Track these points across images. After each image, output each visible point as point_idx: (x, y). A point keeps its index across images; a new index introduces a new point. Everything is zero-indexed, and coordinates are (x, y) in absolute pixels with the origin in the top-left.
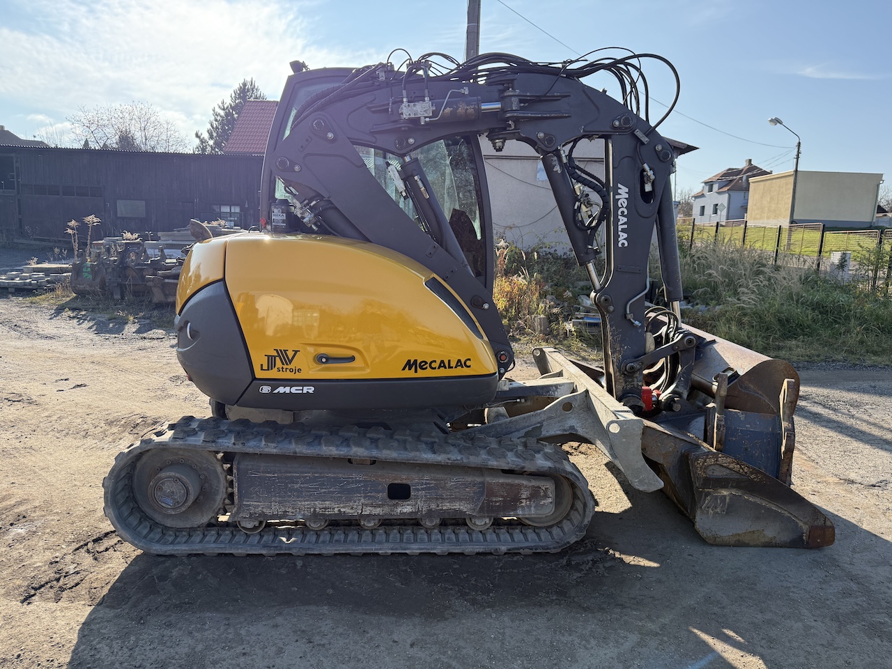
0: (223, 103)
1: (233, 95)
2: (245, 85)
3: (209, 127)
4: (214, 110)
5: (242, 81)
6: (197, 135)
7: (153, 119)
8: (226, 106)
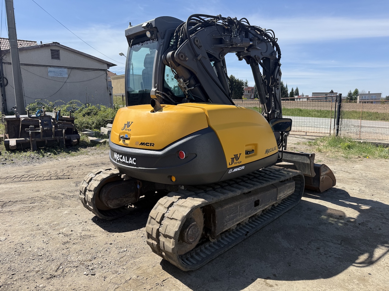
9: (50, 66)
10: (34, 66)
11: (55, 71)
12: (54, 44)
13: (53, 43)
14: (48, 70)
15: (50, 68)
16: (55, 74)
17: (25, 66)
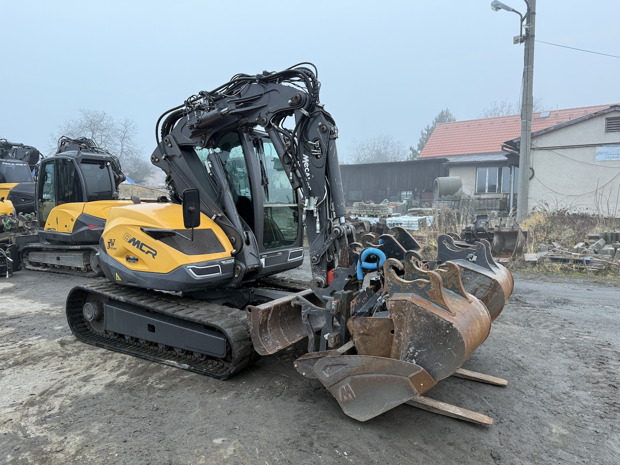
0: (428, 127)
1: (435, 121)
2: (442, 113)
3: (419, 142)
4: (422, 132)
5: (441, 111)
6: (411, 149)
7: (391, 142)
8: (429, 128)
9: (600, 145)
10: (574, 149)
11: (608, 152)
12: (613, 109)
13: (612, 107)
14: (597, 151)
15: (600, 147)
16: (607, 156)
17: (562, 150)
